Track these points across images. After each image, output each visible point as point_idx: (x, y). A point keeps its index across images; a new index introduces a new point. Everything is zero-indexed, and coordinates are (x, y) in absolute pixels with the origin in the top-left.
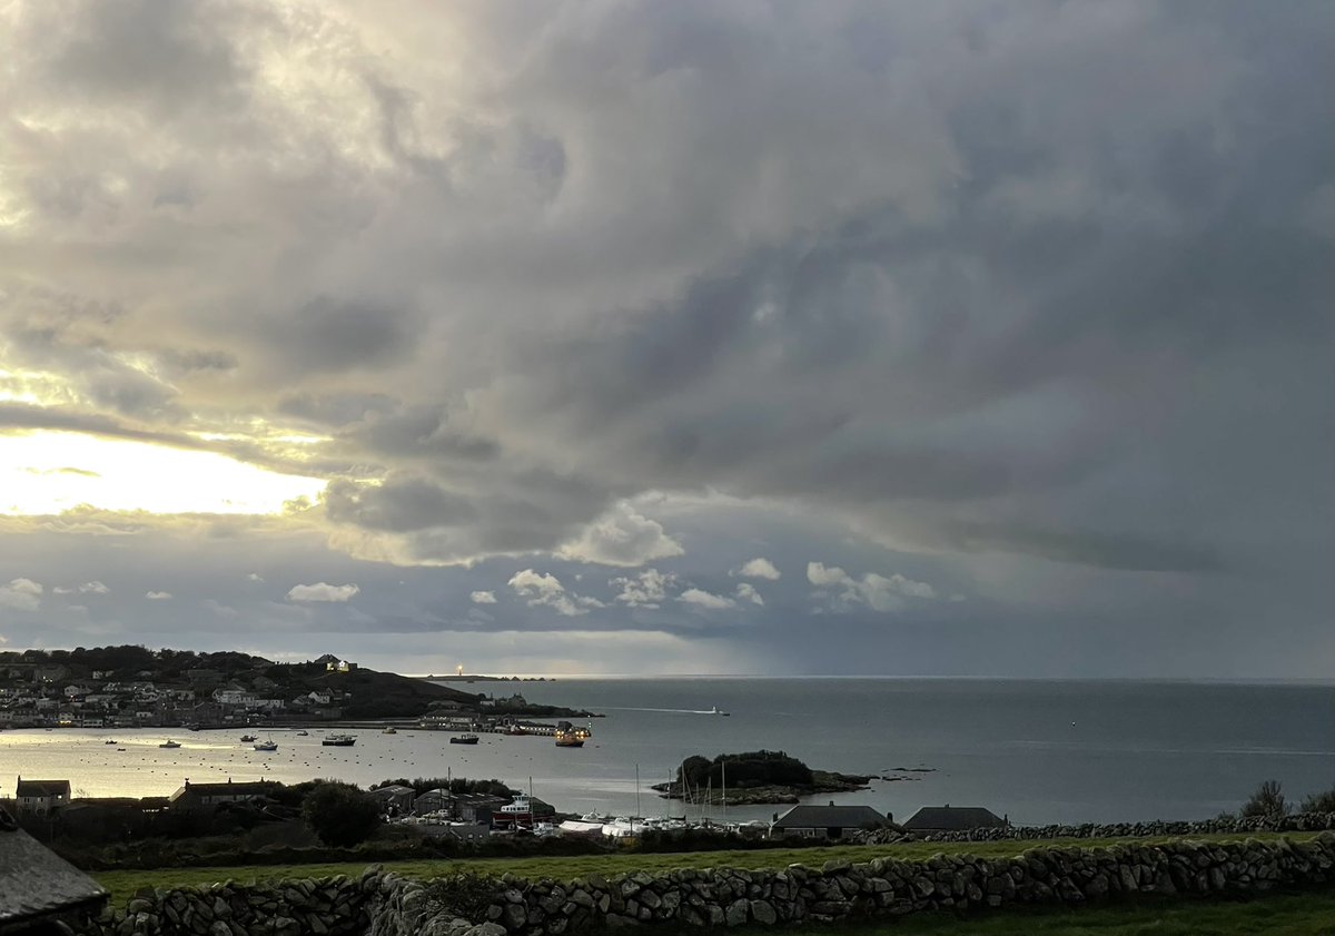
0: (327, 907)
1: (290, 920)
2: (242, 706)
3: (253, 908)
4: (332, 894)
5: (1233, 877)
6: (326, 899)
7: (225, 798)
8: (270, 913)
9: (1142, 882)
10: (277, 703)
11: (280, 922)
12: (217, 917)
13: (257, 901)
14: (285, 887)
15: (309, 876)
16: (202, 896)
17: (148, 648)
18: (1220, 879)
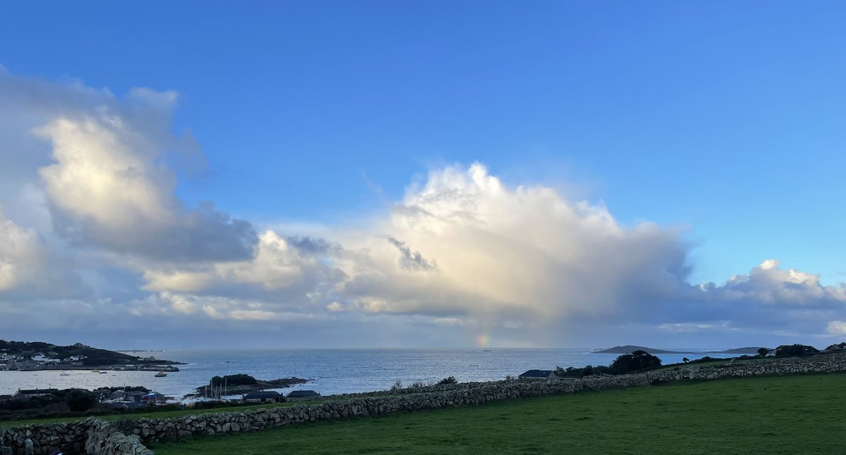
0: (72, 432)
1: (57, 437)
2: (43, 362)
3: (41, 434)
4: (74, 428)
5: (385, 408)
6: (71, 429)
7: (35, 395)
8: (48, 435)
9: (358, 411)
10: (58, 360)
11: (52, 438)
12: (27, 437)
13: (42, 431)
14: (54, 426)
15: (64, 422)
16: (21, 430)
17: (5, 340)
18: (382, 409)
